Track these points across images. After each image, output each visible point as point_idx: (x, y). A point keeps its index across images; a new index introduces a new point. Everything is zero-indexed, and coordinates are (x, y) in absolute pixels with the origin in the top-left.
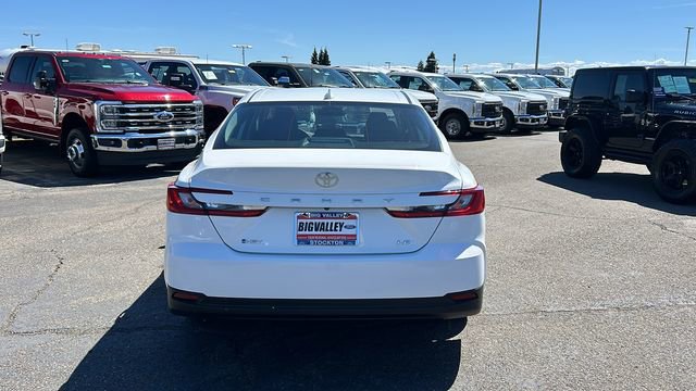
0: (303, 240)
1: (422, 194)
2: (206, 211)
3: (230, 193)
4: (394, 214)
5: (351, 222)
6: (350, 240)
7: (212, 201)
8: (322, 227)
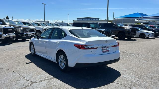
0: (103, 52)
1: (115, 43)
2: (89, 49)
3: (93, 45)
4: (112, 46)
5: (108, 48)
6: (108, 51)
7: (90, 47)
8: (105, 50)
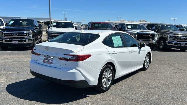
1: (64, 55)
3: (36, 50)
5: (52, 59)
6: (51, 63)
8: (47, 59)
